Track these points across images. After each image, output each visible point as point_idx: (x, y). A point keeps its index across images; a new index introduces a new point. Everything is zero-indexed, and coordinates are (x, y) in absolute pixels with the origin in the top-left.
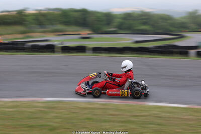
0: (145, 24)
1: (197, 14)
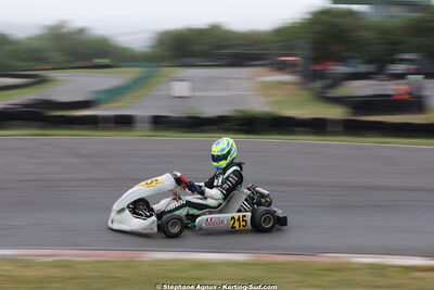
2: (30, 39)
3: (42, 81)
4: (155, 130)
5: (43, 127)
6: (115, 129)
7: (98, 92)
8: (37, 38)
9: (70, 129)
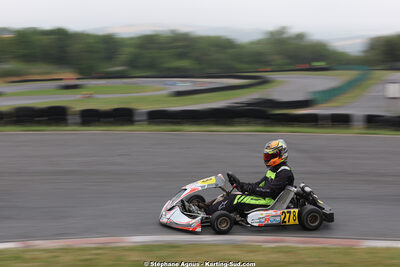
0: (182, 56)
1: (285, 36)
2: (252, 43)
3: (265, 82)
4: (368, 128)
5: (265, 124)
6: (333, 126)
7: (315, 93)
8: (259, 42)
9: (292, 126)
